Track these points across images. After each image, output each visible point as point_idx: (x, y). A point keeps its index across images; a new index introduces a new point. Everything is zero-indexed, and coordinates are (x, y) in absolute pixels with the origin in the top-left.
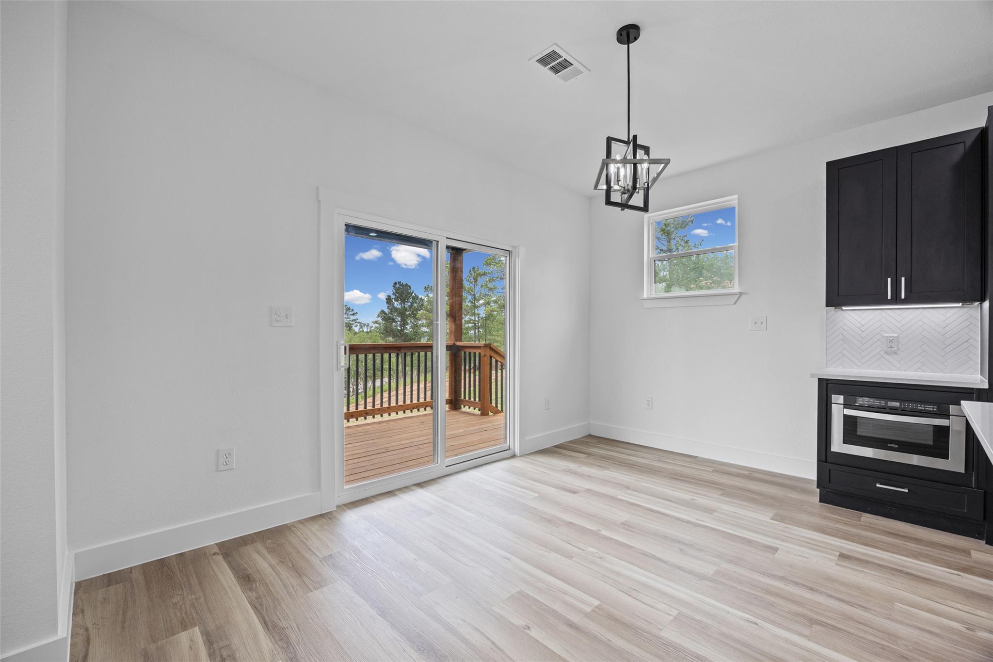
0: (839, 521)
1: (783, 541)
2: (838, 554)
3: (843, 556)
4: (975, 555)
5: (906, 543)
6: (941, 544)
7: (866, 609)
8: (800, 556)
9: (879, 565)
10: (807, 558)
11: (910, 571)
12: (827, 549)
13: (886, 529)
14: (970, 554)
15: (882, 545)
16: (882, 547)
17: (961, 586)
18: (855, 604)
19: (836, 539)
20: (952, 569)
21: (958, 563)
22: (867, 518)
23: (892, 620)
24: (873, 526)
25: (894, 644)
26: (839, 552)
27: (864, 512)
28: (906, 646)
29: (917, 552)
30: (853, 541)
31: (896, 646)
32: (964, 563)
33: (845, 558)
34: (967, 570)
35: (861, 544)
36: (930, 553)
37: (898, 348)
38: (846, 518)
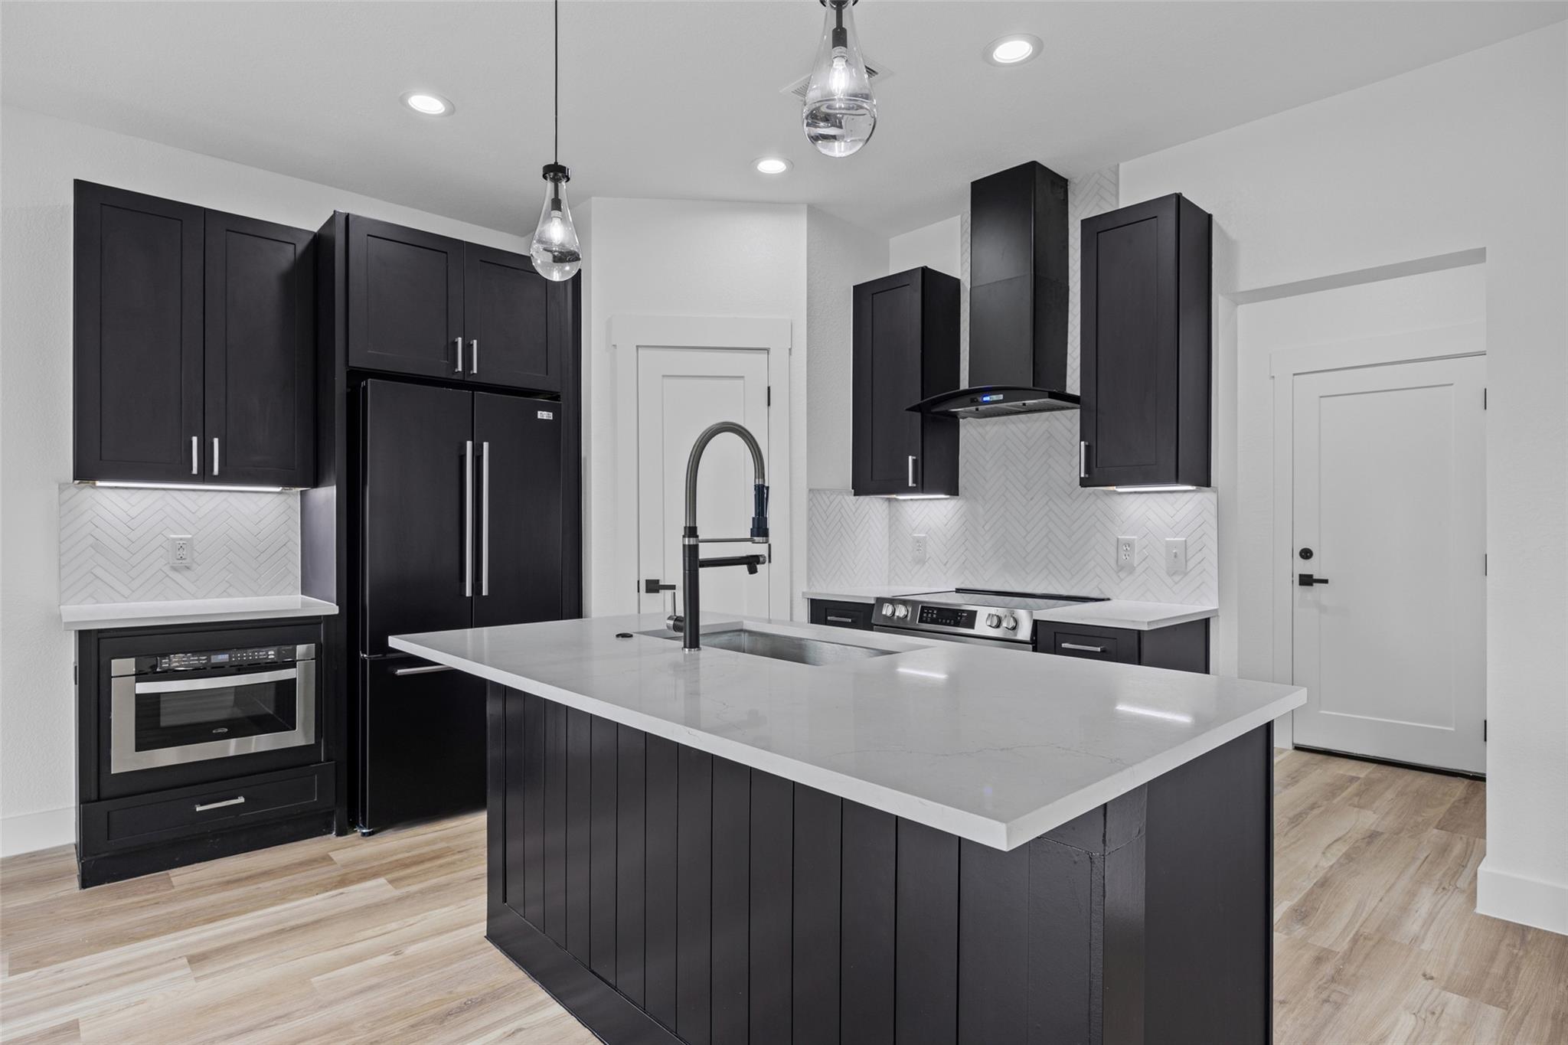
0: (144, 904)
1: (73, 1000)
2: (185, 960)
3: (196, 960)
4: (339, 856)
5: (260, 885)
6: (295, 864)
7: (286, 1017)
8: (128, 1007)
9: (252, 940)
10: (143, 1002)
11: (292, 923)
12: (162, 964)
13: (220, 880)
14: (331, 859)
15: (233, 907)
16: (234, 910)
17: (353, 906)
18: (270, 1021)
19: (163, 938)
20: (331, 890)
21: (329, 878)
22: (182, 876)
23: (326, 1007)
24: (197, 884)
25: (351, 1037)
26: (186, 956)
27: (170, 869)
28: (363, 1027)
29: (280, 890)
30: (191, 926)
31: (355, 1037)
32: (334, 874)
33: (198, 961)
34: (343, 882)
35: (204, 924)
36: (295, 883)
37: (193, 560)
38: (149, 893)
